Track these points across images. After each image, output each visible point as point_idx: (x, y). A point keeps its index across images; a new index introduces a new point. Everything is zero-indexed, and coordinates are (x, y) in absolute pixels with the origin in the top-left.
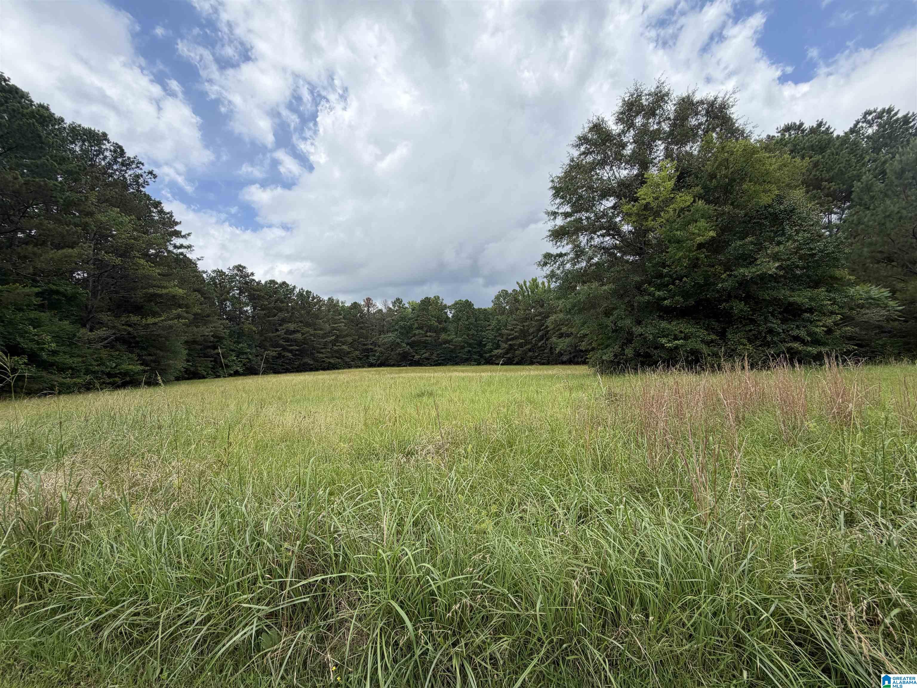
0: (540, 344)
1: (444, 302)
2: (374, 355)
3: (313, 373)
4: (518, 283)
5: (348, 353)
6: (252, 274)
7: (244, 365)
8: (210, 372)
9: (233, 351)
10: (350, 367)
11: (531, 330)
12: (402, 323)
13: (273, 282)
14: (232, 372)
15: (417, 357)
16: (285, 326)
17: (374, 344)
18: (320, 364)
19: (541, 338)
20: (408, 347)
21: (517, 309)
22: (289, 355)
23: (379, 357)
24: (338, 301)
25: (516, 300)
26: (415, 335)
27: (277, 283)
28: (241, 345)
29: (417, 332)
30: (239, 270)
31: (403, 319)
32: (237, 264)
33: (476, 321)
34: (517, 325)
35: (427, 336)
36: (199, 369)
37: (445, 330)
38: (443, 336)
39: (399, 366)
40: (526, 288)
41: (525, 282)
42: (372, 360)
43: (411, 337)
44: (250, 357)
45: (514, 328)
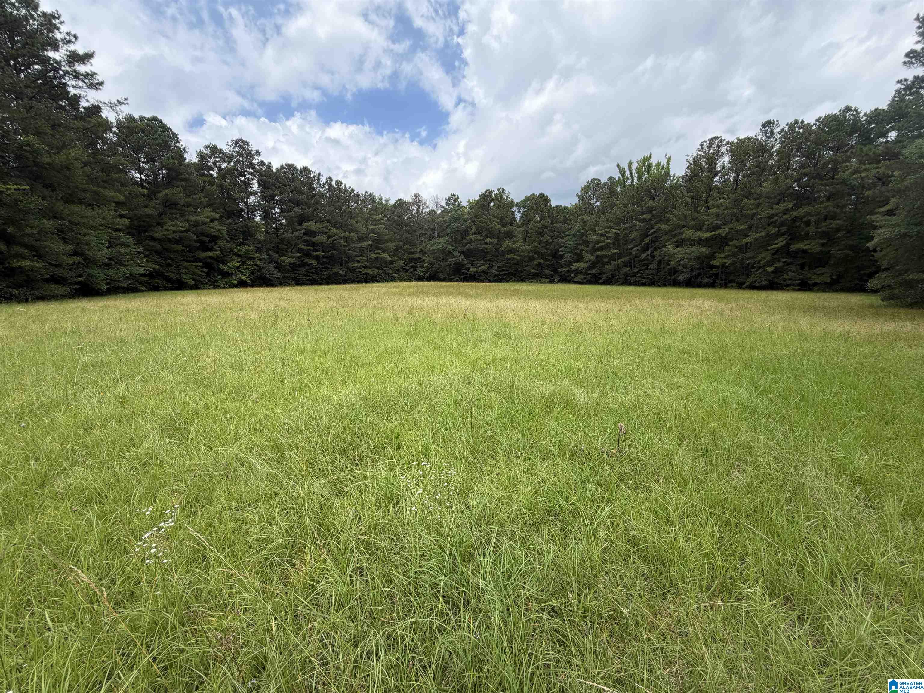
1: (511, 197)
2: (422, 267)
4: (618, 166)
5: (391, 262)
6: (258, 153)
7: (252, 273)
9: (237, 255)
10: (393, 280)
12: (454, 225)
13: (291, 167)
14: (235, 282)
15: (472, 270)
16: (305, 224)
17: (422, 252)
20: (462, 257)
21: (613, 205)
22: (314, 262)
23: (428, 268)
24: (381, 198)
25: (612, 192)
26: (470, 242)
27: (296, 168)
28: (246, 248)
29: (473, 237)
30: (241, 147)
31: (457, 220)
32: (235, 137)
33: (551, 223)
34: (611, 228)
35: (487, 244)
37: (509, 235)
38: (507, 243)
39: (451, 280)
40: (631, 173)
41: (630, 164)
42: (419, 272)
43: (467, 244)
44: (259, 262)
45: (606, 232)
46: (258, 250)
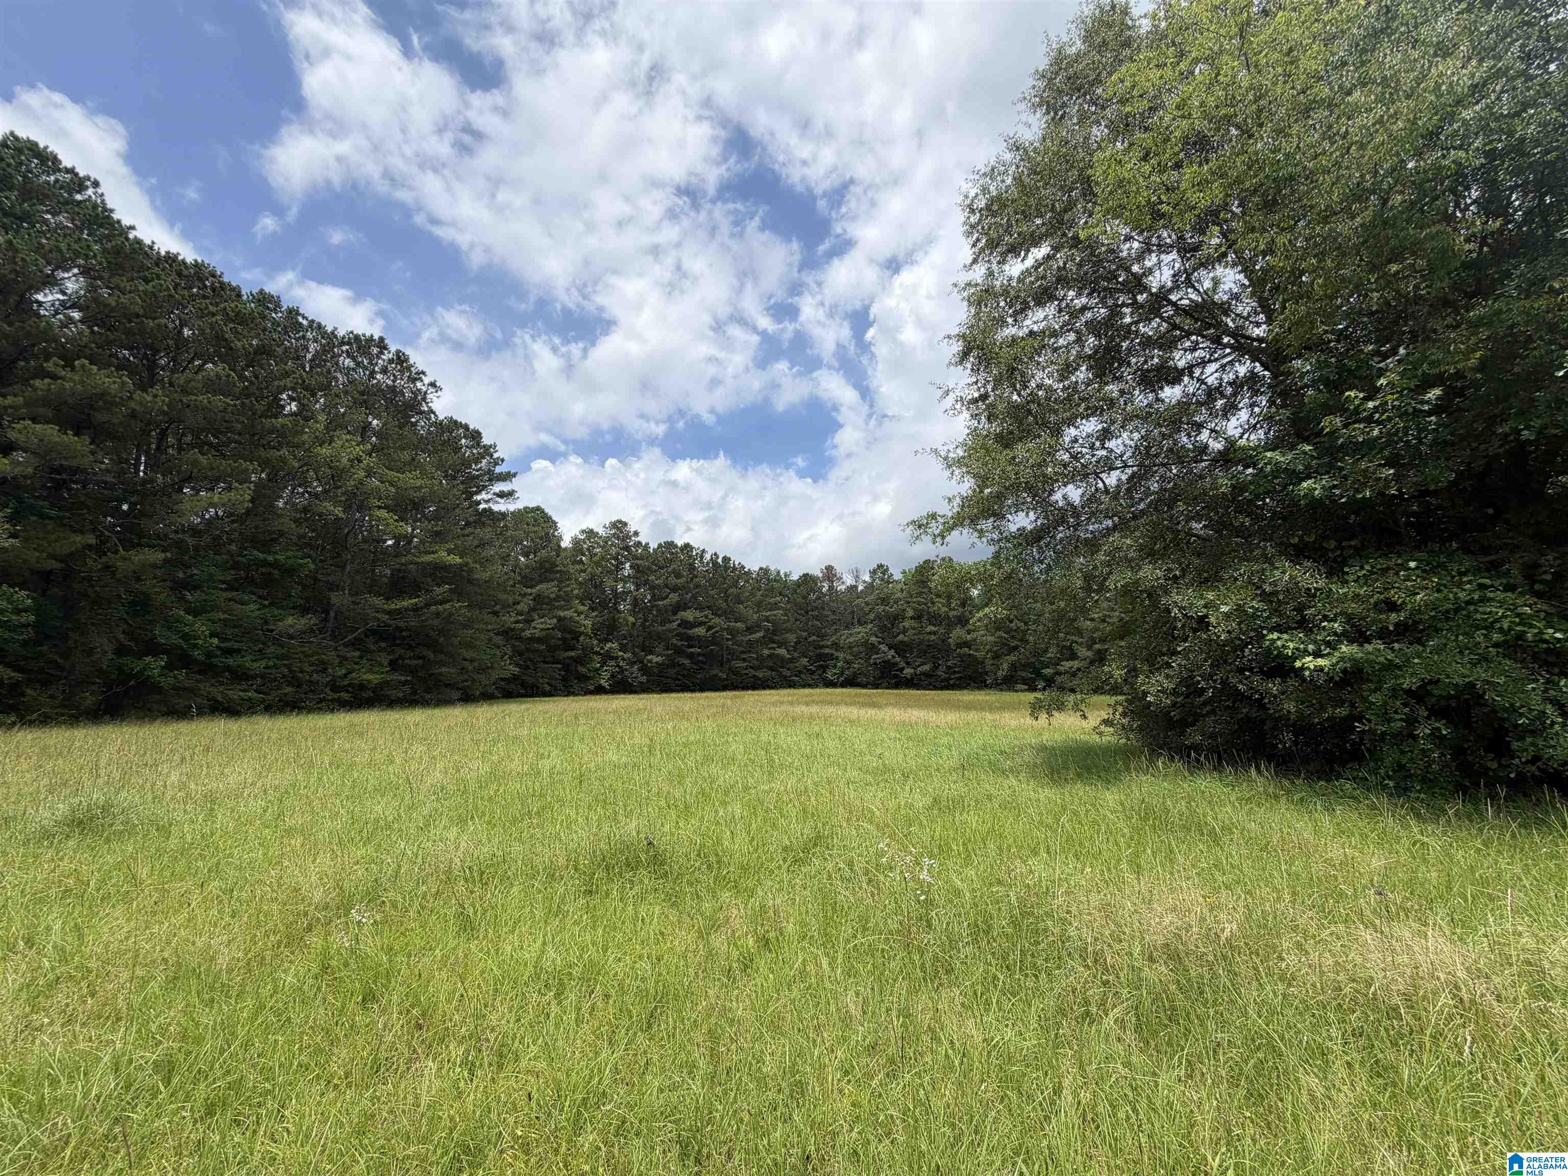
2: (835, 667)
5: (792, 660)
6: (636, 534)
10: (791, 685)
12: (880, 609)
13: (670, 545)
16: (681, 614)
17: (836, 646)
18: (740, 679)
20: (892, 652)
23: (843, 669)
24: (779, 572)
26: (904, 631)
27: (676, 546)
28: (609, 645)
29: (908, 624)
31: (884, 601)
32: (614, 519)
35: (927, 633)
37: (961, 621)
38: (958, 633)
42: (829, 675)
43: (899, 634)
46: (623, 648)
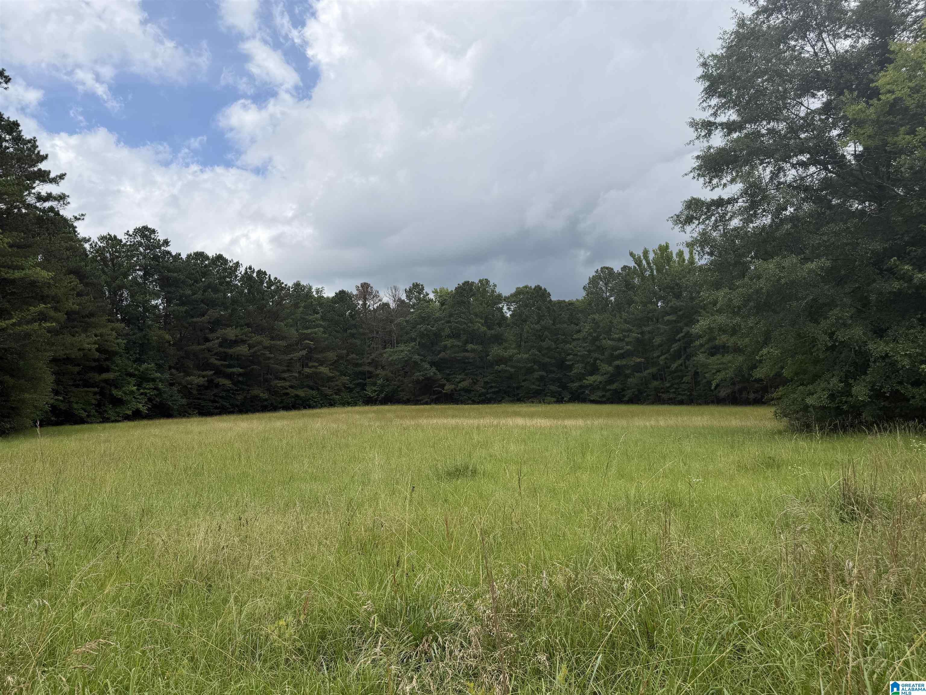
0: (674, 366)
1: (498, 290)
2: (375, 384)
3: (268, 415)
4: (631, 254)
5: (330, 379)
6: (166, 243)
7: (150, 400)
8: (93, 412)
9: (131, 375)
10: (332, 404)
11: (657, 341)
12: (422, 328)
13: (200, 255)
14: (129, 412)
15: (448, 387)
16: (220, 332)
17: (375, 363)
18: (279, 399)
19: (677, 355)
20: (434, 369)
21: (630, 302)
22: (227, 382)
23: (383, 386)
24: (310, 288)
25: (629, 286)
27: (207, 258)
28: (145, 366)
29: (449, 343)
30: (143, 236)
31: (424, 320)
32: (140, 225)
33: (554, 324)
34: (630, 331)
35: (467, 351)
36: (75, 406)
37: (498, 339)
38: (496, 350)
39: (417, 402)
40: (648, 263)
41: (646, 253)
42: (369, 391)
43: (440, 352)
44: (160, 386)
45: (625, 336)
